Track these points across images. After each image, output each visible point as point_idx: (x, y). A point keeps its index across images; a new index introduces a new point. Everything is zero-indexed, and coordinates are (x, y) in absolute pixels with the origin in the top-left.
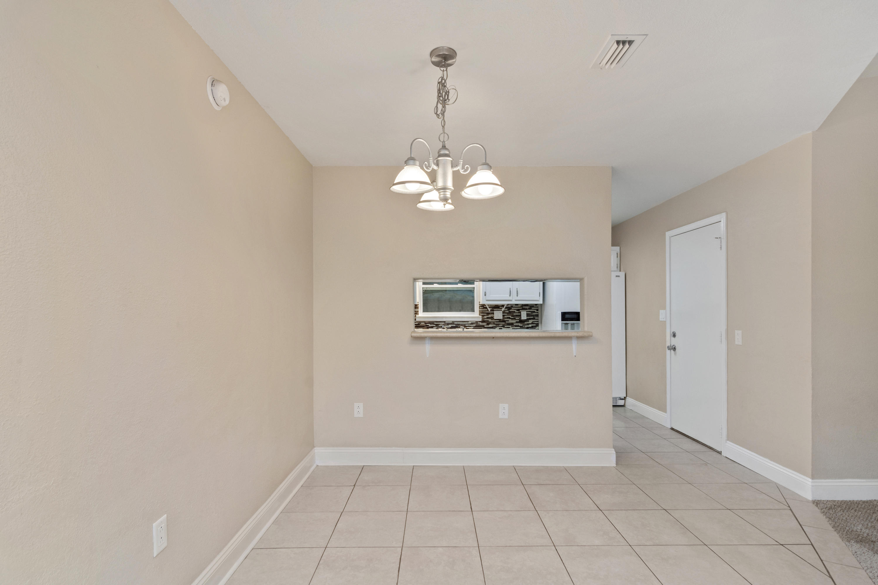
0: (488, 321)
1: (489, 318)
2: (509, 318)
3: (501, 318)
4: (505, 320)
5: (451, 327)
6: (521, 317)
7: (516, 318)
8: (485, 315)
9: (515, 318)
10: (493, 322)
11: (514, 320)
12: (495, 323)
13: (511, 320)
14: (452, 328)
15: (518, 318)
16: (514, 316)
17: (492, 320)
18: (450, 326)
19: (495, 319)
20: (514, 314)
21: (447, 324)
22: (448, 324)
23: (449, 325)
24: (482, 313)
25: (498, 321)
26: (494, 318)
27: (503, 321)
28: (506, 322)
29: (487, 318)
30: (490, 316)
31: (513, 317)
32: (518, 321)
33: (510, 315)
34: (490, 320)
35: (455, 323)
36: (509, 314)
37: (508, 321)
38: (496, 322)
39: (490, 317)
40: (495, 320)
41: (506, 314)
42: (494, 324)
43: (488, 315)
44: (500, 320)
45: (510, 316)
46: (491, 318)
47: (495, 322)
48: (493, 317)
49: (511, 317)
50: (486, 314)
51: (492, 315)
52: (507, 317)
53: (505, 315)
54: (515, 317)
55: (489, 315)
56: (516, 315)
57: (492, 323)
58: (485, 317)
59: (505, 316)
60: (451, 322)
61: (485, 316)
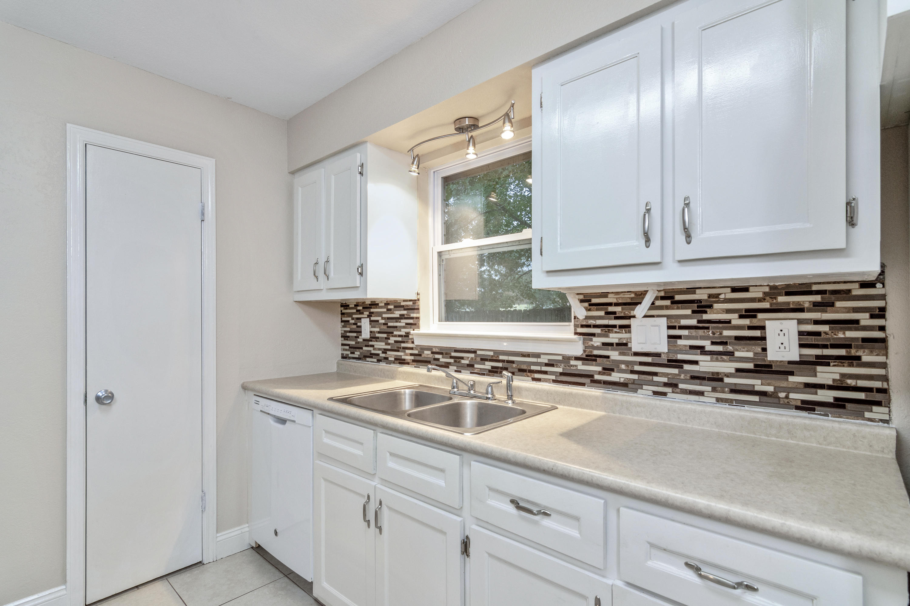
0: (608, 357)
1: (611, 344)
2: (701, 349)
3: (662, 347)
4: (680, 357)
5: (490, 368)
6: (764, 350)
7: (737, 354)
8: (593, 335)
9: (731, 354)
10: (627, 363)
11: (724, 361)
12: (637, 368)
13: (708, 358)
14: (494, 371)
15: (750, 355)
16: (724, 343)
17: (621, 354)
18: (488, 365)
19: (634, 350)
20: (726, 333)
21: (482, 359)
22: (484, 359)
23: (487, 363)
24: (582, 326)
25: (649, 359)
26: (630, 349)
27: (669, 361)
28: (686, 367)
29: (604, 344)
30: (614, 337)
31: (720, 348)
32: (750, 366)
33: (702, 338)
34: (614, 355)
35: (501, 357)
36: (701, 332)
37: (696, 363)
38: (641, 364)
39: (616, 341)
40: (636, 354)
41: (685, 332)
42: (633, 372)
43: (609, 331)
44: (658, 355)
45: (707, 345)
46: (618, 344)
47: (634, 363)
48: (626, 344)
49: (709, 347)
50: (598, 331)
51: (622, 336)
52: (692, 347)
53: (679, 337)
54: (730, 348)
55: (611, 335)
56: (737, 338)
57: (623, 367)
58: (597, 341)
59: (680, 342)
60: (491, 353)
61: (594, 339)
